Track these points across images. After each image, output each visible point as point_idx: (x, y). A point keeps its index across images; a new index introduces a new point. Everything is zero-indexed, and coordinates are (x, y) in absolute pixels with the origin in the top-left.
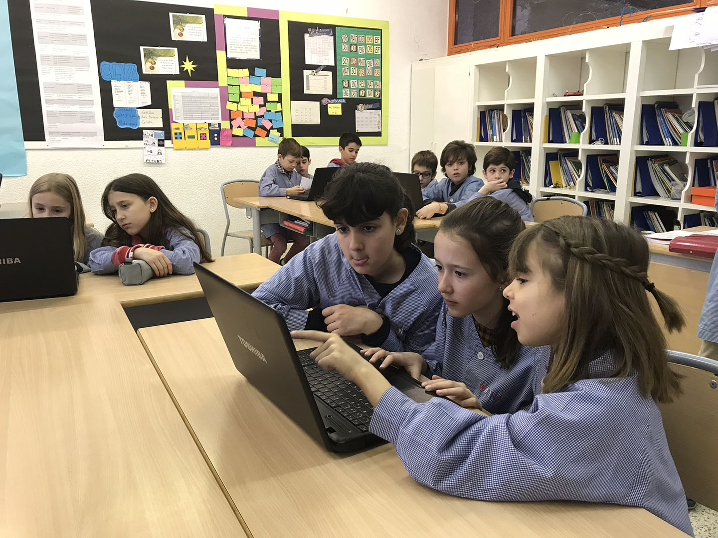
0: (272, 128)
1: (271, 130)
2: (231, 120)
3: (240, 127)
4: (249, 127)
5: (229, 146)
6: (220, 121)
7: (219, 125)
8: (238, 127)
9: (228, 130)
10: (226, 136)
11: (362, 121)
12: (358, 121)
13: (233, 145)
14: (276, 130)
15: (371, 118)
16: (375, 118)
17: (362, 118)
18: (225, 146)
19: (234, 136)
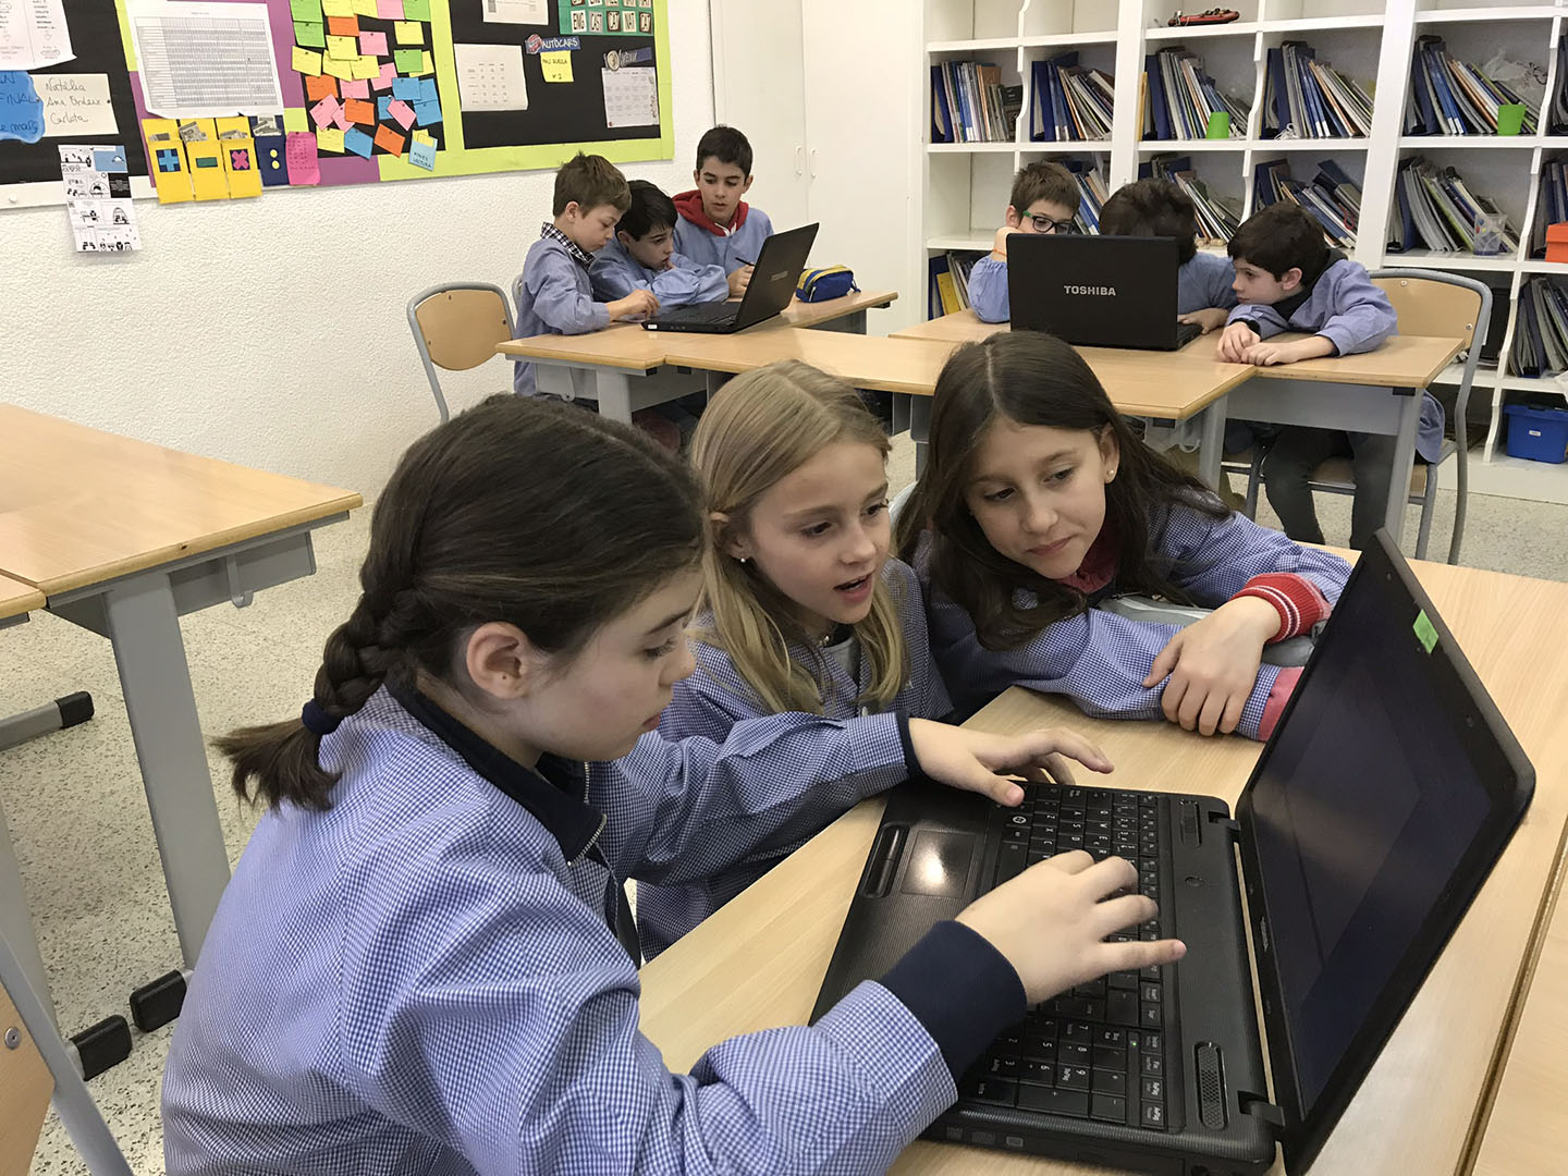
0: (415, 126)
1: (415, 133)
2: (310, 105)
3: (334, 125)
4: (358, 126)
5: (312, 186)
6: (280, 109)
7: (279, 119)
8: (329, 127)
9: (304, 135)
10: (303, 155)
11: (619, 98)
12: (610, 99)
13: (324, 183)
14: (426, 131)
15: (635, 89)
16: (644, 87)
17: (618, 89)
18: (302, 186)
19: (323, 154)
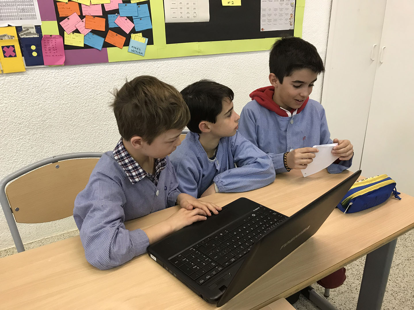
0: (133, 31)
1: (133, 35)
2: (60, 19)
3: (77, 31)
4: (94, 32)
5: (60, 66)
6: (38, 22)
7: (38, 28)
8: (73, 32)
9: (55, 37)
10: (55, 49)
11: (270, 15)
12: (264, 16)
13: (67, 63)
14: (141, 34)
15: (281, 10)
16: (287, 9)
17: (270, 10)
18: (51, 65)
19: (67, 47)
